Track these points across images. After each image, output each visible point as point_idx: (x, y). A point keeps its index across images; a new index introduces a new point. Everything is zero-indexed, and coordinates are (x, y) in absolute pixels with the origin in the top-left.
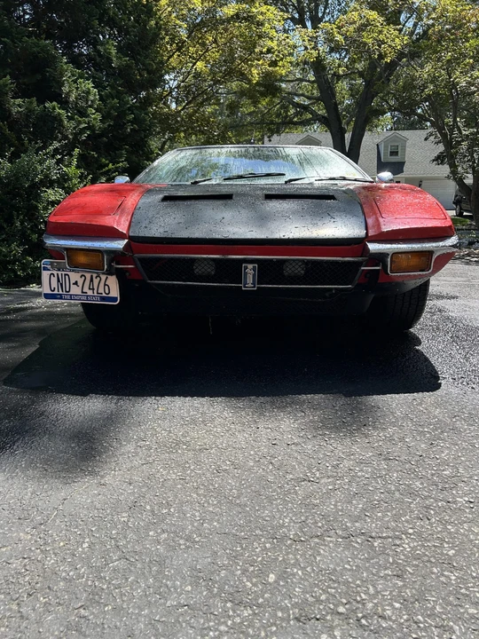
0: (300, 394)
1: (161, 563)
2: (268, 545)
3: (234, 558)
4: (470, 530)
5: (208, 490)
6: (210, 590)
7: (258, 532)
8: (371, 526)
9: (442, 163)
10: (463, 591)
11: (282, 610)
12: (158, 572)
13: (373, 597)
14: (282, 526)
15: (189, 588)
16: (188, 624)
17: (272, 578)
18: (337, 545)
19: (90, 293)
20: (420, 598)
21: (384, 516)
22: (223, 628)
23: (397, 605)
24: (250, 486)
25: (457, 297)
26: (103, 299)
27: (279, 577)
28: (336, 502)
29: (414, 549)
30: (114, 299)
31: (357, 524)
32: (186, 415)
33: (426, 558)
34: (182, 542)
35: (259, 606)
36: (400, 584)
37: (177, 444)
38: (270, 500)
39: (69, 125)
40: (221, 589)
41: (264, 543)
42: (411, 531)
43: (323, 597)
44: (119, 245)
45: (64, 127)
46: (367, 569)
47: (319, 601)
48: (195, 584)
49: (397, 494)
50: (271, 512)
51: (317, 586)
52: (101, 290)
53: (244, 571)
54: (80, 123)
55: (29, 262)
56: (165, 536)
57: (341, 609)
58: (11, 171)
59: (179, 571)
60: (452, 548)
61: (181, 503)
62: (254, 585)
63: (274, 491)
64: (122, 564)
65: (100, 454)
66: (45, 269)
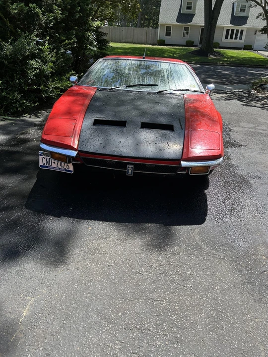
0: (146, 223)
1: (88, 306)
2: (121, 301)
3: (110, 305)
4: (187, 299)
5: (104, 275)
6: (101, 317)
7: (119, 296)
8: (155, 295)
9: (265, 33)
10: (175, 322)
11: (121, 325)
12: (87, 309)
13: (148, 323)
14: (127, 294)
15: (95, 316)
16: (94, 328)
17: (120, 314)
18: (142, 302)
19: (60, 167)
20: (162, 324)
21: (161, 292)
22: (104, 330)
23: (154, 326)
24: (119, 274)
25: (240, 146)
26: (66, 170)
27: (122, 314)
28: (147, 284)
29: (166, 306)
30: (72, 171)
31: (151, 295)
32: (99, 233)
33: (168, 310)
34: (94, 298)
35: (115, 324)
36: (158, 319)
37: (95, 250)
38: (125, 281)
39: (43, 19)
40: (105, 317)
41: (120, 300)
42: (167, 298)
43: (134, 322)
44: (74, 153)
45: (40, 19)
46: (149, 313)
47: (132, 323)
48: (97, 314)
49: (168, 282)
50: (124, 287)
51: (133, 318)
52: (65, 167)
53: (112, 311)
54: (49, 17)
55: (24, 103)
56: (89, 295)
57: (138, 327)
58: (12, 51)
59: (93, 310)
60: (178, 306)
61: (95, 281)
62: (114, 316)
63: (127, 277)
64: (75, 305)
65: (67, 253)
66: (40, 155)
